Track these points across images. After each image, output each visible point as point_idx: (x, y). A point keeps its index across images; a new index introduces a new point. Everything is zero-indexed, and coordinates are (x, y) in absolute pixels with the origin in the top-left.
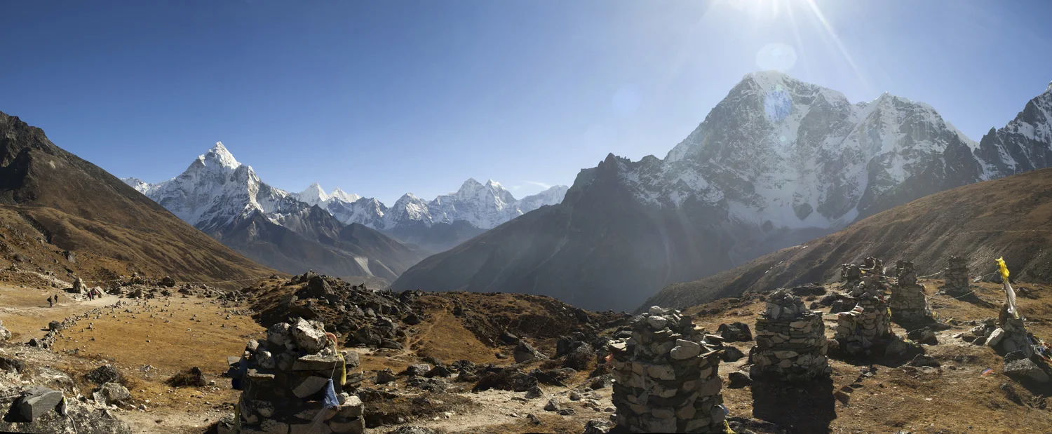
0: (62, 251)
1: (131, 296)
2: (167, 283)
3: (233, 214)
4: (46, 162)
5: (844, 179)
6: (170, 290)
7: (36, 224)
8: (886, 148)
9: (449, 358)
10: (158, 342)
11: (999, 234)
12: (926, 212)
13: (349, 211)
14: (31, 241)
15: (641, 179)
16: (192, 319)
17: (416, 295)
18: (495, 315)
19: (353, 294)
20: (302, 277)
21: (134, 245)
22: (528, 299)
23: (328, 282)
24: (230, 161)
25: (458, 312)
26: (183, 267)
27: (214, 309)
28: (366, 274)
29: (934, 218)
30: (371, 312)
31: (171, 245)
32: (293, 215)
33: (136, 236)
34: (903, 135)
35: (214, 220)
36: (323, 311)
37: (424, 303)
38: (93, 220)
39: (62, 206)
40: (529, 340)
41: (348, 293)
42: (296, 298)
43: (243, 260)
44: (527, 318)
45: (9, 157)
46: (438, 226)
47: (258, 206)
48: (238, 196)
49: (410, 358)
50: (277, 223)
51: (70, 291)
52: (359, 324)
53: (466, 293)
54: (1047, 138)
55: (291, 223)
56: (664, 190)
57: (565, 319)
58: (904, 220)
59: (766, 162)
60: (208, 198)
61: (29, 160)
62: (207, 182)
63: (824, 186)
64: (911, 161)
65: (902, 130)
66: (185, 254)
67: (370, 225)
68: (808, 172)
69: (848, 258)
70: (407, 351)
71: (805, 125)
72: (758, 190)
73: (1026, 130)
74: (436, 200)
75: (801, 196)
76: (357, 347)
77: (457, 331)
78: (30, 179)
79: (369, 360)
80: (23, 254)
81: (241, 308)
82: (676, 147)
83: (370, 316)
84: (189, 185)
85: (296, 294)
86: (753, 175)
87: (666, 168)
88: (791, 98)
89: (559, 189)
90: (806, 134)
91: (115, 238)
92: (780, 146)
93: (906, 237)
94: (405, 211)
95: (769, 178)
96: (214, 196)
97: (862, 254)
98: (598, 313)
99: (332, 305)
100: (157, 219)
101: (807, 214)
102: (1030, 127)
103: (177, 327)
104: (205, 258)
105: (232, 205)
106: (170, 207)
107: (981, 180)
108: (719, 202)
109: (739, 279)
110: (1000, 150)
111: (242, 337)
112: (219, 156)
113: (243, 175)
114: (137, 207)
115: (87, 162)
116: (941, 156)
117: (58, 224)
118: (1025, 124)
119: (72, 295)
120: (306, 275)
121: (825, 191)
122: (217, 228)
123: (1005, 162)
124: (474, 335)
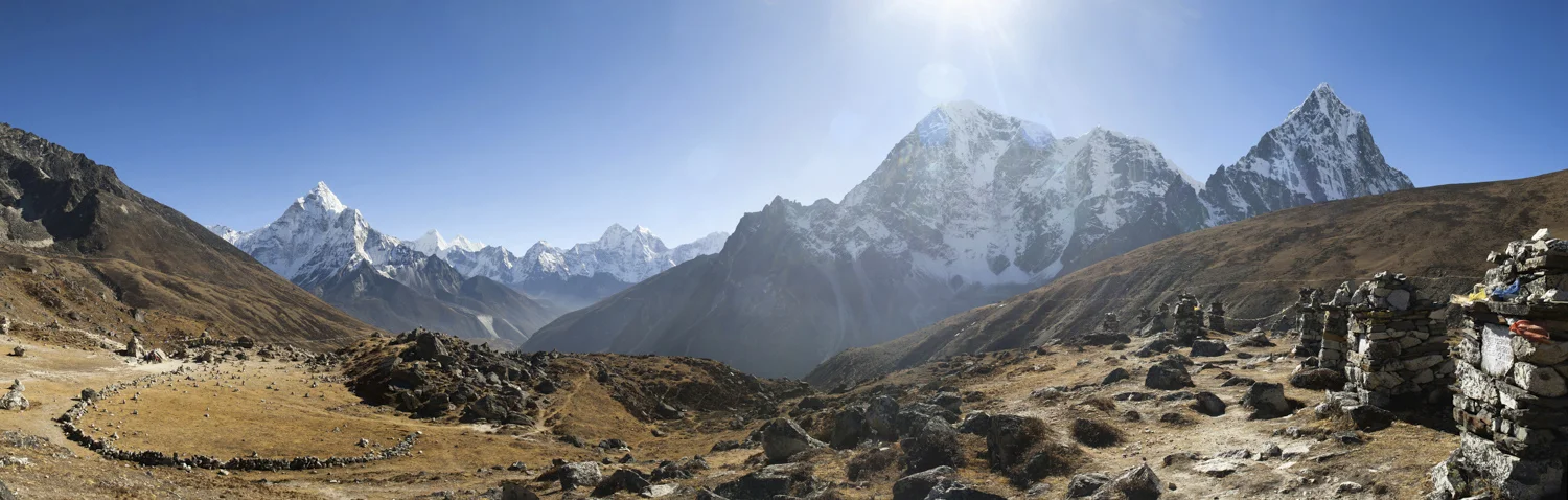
0: (128, 308)
1: (199, 360)
2: (244, 343)
3: (337, 265)
4: (117, 206)
5: (1046, 226)
6: (247, 352)
7: (104, 278)
8: (1098, 190)
9: (594, 436)
10: (220, 416)
11: (1233, 287)
12: (1145, 264)
13: (471, 262)
14: (90, 296)
15: (812, 226)
16: (269, 388)
17: (552, 357)
18: (648, 381)
19: (473, 356)
20: (409, 335)
21: (220, 303)
22: (688, 363)
23: (442, 341)
24: (334, 204)
25: (603, 378)
26: (276, 328)
27: (298, 374)
28: (489, 335)
29: (1157, 270)
30: (495, 377)
31: (263, 302)
32: (406, 267)
33: (222, 293)
34: (1117, 175)
35: (315, 273)
36: (433, 377)
37: (561, 367)
38: (172, 274)
39: (136, 258)
40: (690, 413)
41: (466, 354)
42: (400, 360)
43: (347, 320)
44: (687, 386)
45: (74, 202)
46: (575, 279)
47: (367, 257)
48: (344, 245)
49: (543, 436)
50: (388, 277)
51: (123, 353)
52: (479, 393)
53: (612, 355)
54: (1284, 176)
55: (403, 276)
56: (838, 239)
57: (733, 387)
58: (1120, 274)
59: (956, 208)
60: (307, 248)
61: (96, 203)
62: (306, 229)
63: (1023, 234)
64: (1126, 205)
65: (1117, 168)
66: (279, 313)
67: (496, 278)
68: (1006, 218)
69: (1054, 318)
70: (540, 428)
71: (1004, 162)
72: (947, 239)
73: (1260, 167)
74: (574, 249)
75: (996, 247)
76: (475, 422)
77: (602, 402)
78: (97, 226)
79: (490, 439)
80: (80, 312)
81: (333, 374)
82: (854, 190)
83: (493, 383)
84: (286, 233)
85: (401, 355)
86: (941, 222)
87: (843, 213)
88: (987, 133)
89: (719, 236)
90: (1004, 174)
91: (197, 295)
92: (973, 188)
93: (1124, 292)
94: (538, 261)
95: (960, 226)
96: (315, 245)
97: (1071, 313)
98: (771, 380)
99: (445, 369)
100: (247, 272)
101: (1004, 268)
102: (1267, 164)
103: (248, 397)
104: (303, 318)
105: (336, 256)
106: (263, 259)
107: (1207, 226)
108: (902, 254)
109: (924, 344)
110: (1229, 191)
111: (329, 409)
112: (321, 198)
113: (349, 220)
114: (223, 259)
115: (166, 207)
116: (1161, 199)
117: (130, 279)
118: (1258, 160)
119: (125, 358)
120: (414, 332)
121: (1024, 240)
122: (318, 283)
123: (1235, 204)
124: (623, 407)
